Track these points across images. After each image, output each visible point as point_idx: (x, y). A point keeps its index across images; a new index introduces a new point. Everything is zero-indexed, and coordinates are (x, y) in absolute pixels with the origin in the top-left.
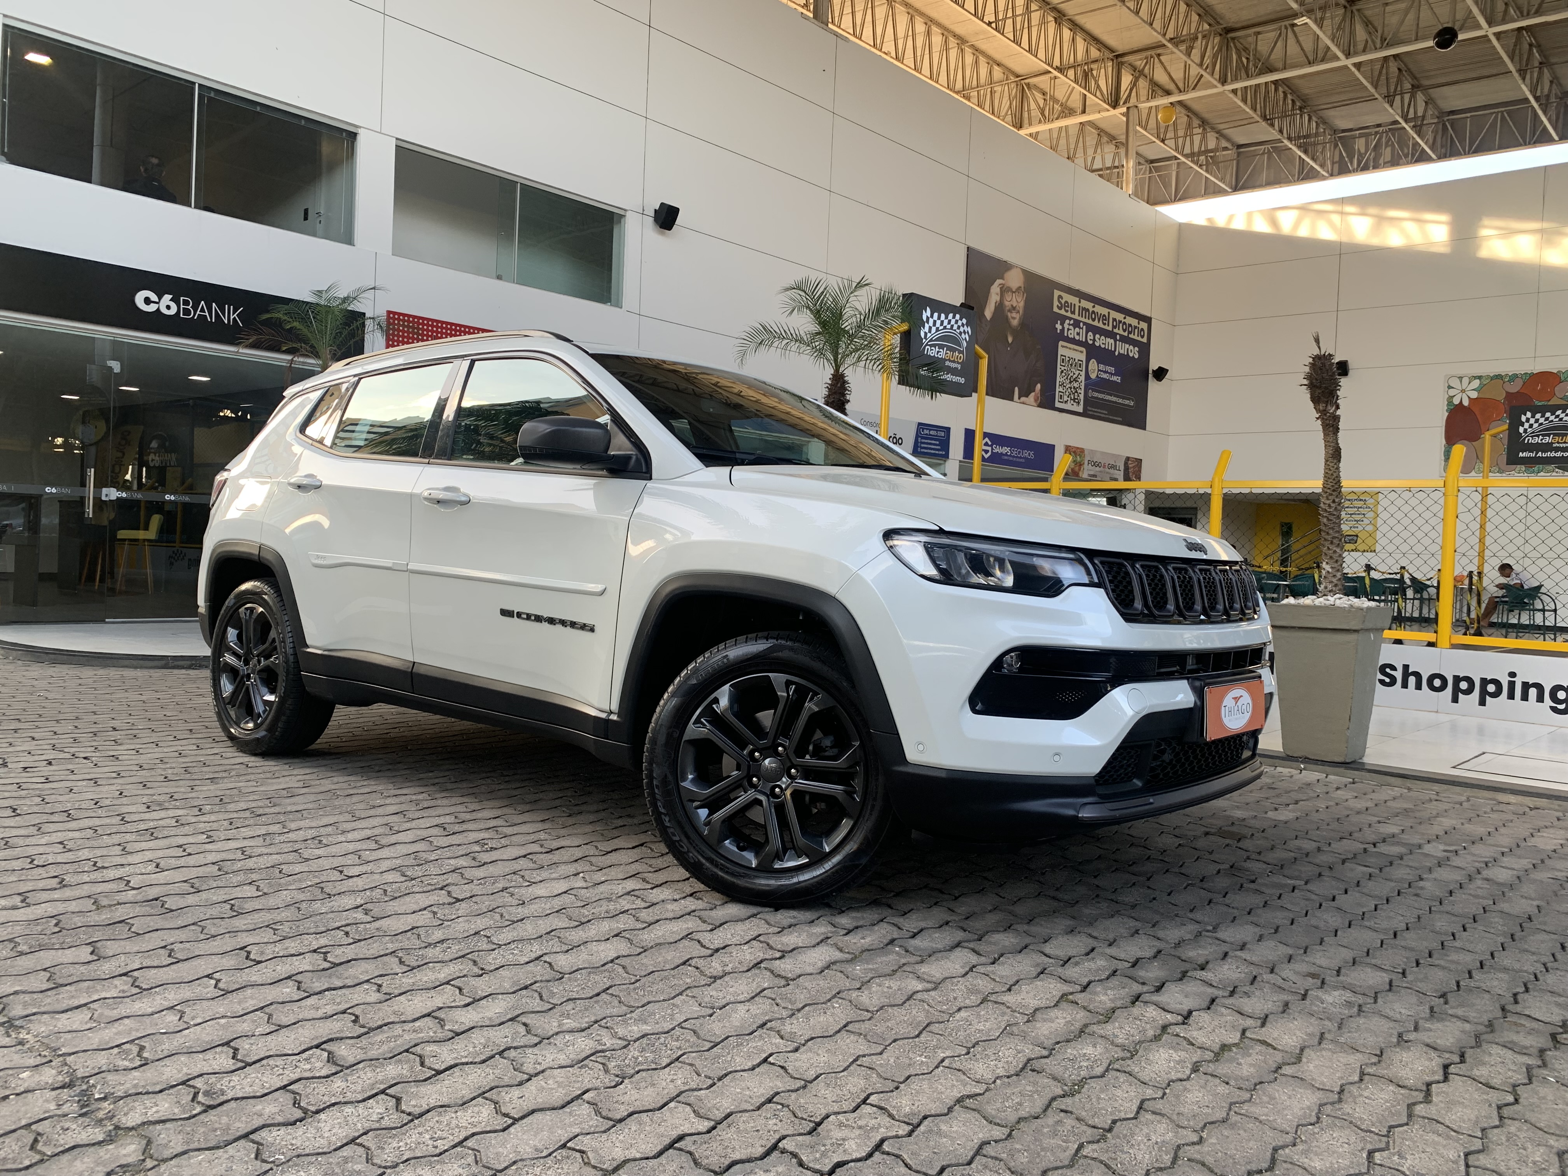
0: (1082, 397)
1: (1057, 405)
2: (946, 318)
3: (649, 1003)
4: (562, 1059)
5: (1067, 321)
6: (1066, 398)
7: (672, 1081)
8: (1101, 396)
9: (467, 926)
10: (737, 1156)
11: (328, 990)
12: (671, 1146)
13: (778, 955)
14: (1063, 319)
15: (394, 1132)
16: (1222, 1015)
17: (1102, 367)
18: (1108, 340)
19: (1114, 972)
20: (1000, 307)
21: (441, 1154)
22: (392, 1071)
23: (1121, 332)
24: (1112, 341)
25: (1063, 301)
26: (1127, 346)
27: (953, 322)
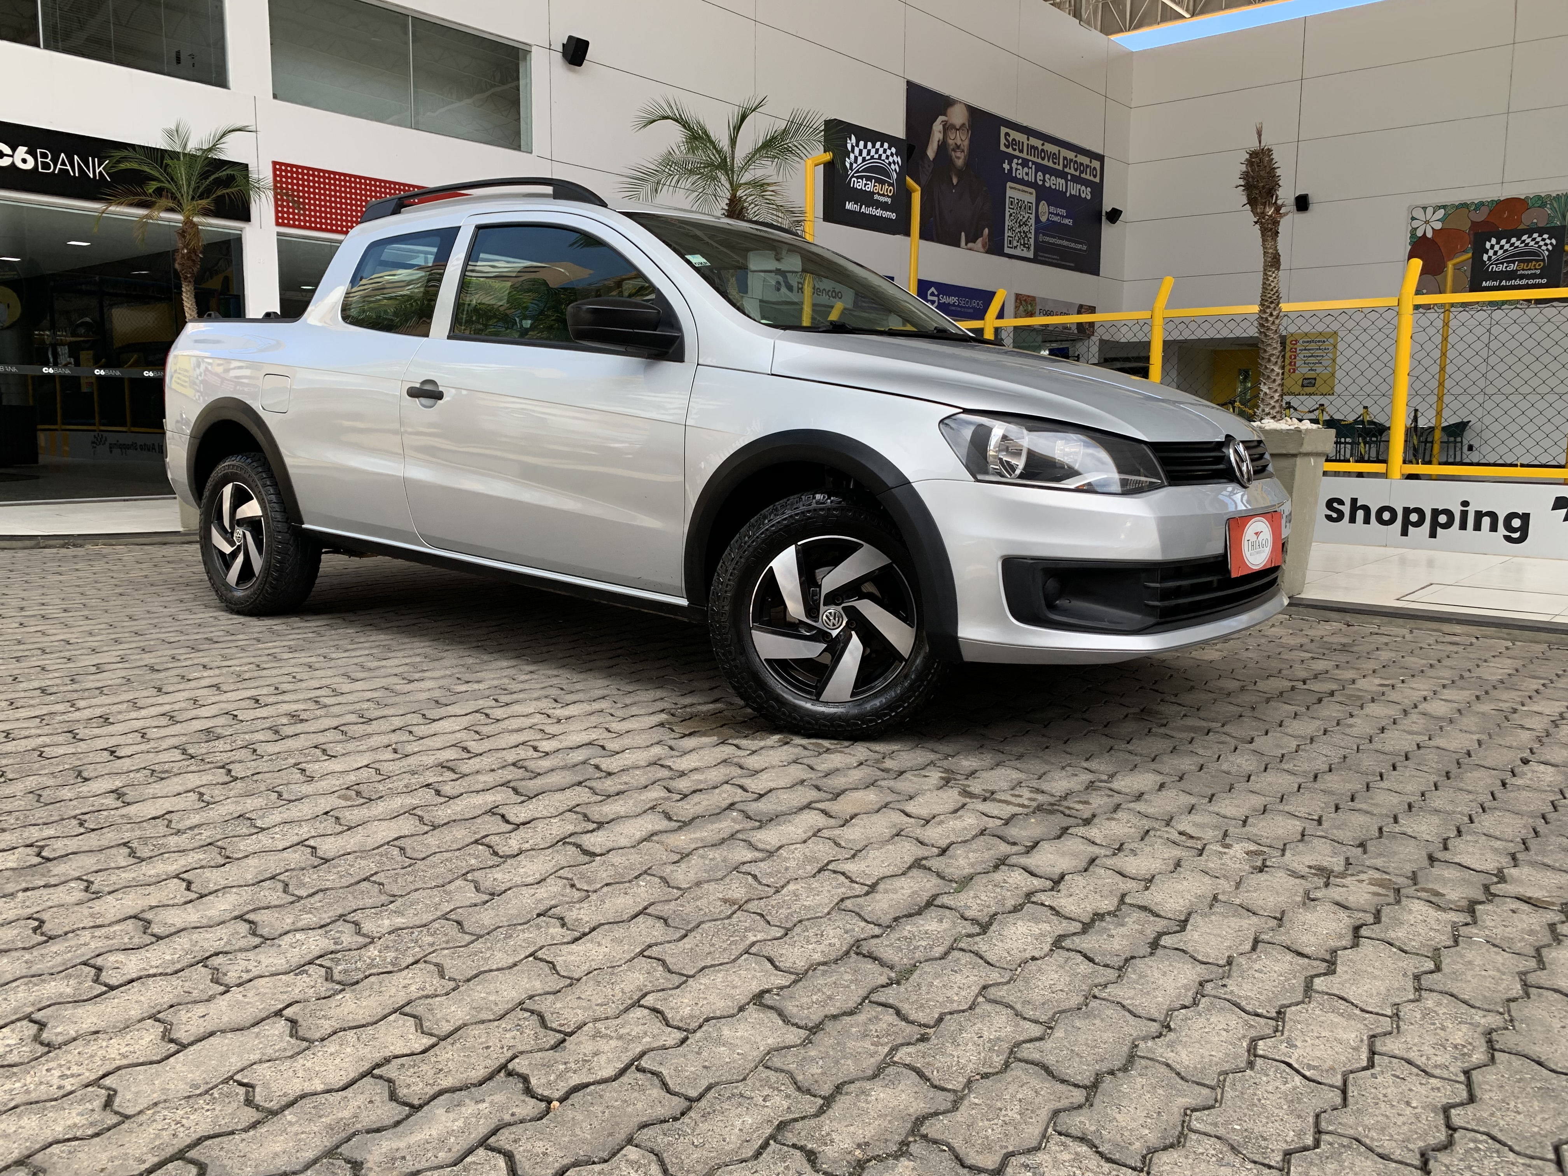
0: (1032, 241)
1: (1007, 250)
2: (874, 147)
5: (1015, 161)
6: (1015, 243)
7: (404, 987)
8: (1052, 240)
9: (232, 808)
10: (448, 1083)
11: (22, 890)
13: (592, 827)
14: (1011, 158)
15: (15, 1069)
16: (1100, 878)
17: (1052, 209)
18: (1059, 180)
19: (983, 832)
20: (943, 146)
21: (63, 1097)
22: (54, 988)
23: (1072, 171)
24: (1063, 181)
25: (1010, 139)
26: (1079, 186)
27: (881, 151)
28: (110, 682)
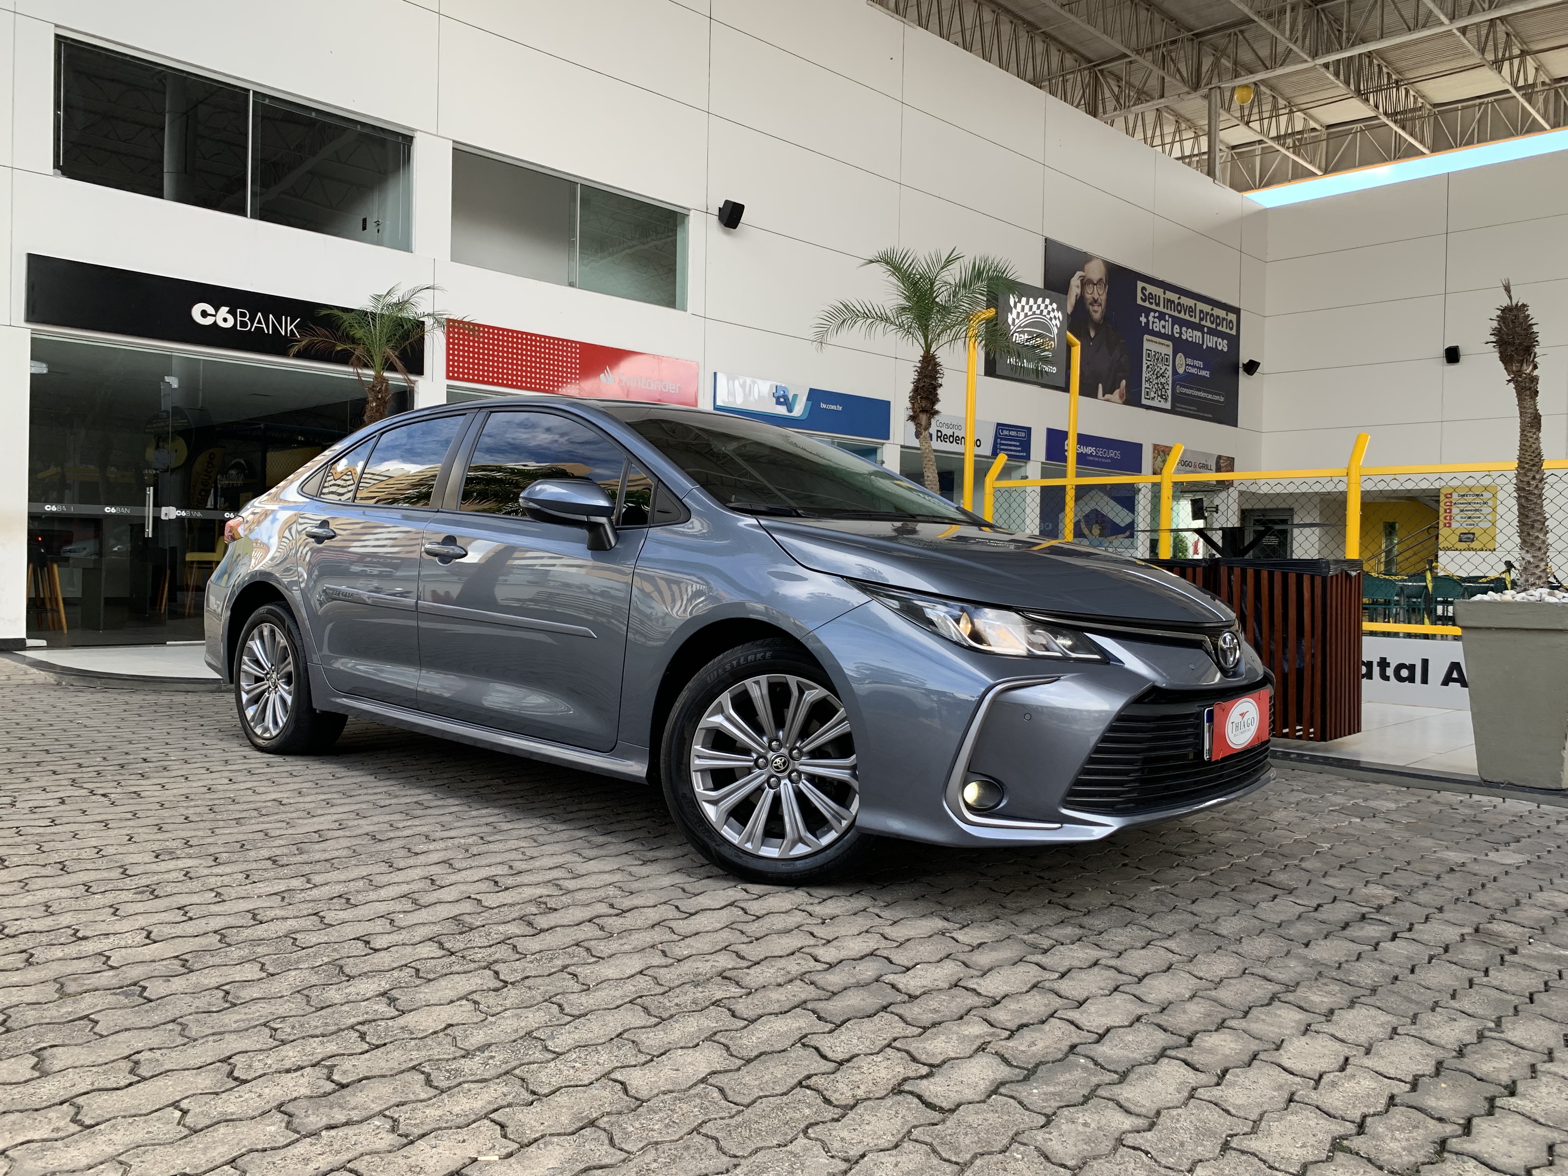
0: (1169, 392)
1: (1144, 402)
2: (1035, 302)
5: (1152, 314)
6: (1152, 395)
8: (1189, 391)
14: (1148, 311)
17: (1189, 361)
18: (1196, 333)
20: (1081, 300)
23: (1208, 324)
24: (1200, 334)
25: (1147, 293)
26: (1215, 339)
27: (1042, 307)
28: (337, 854)
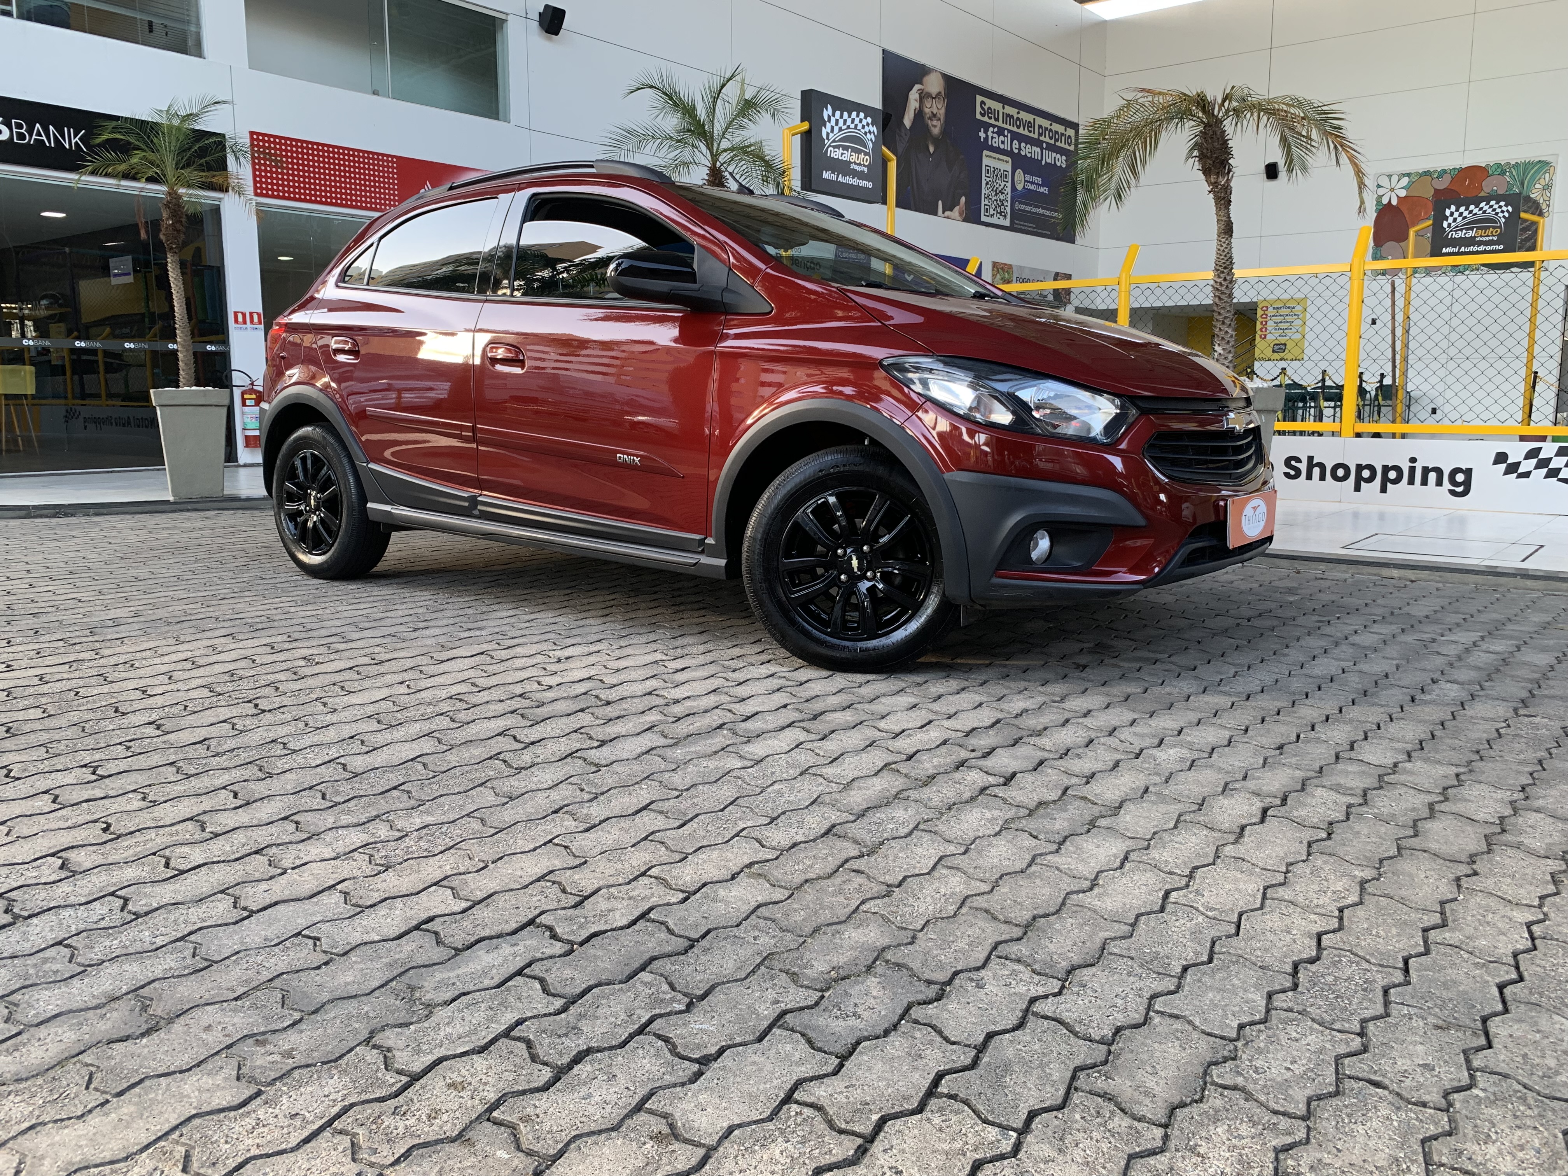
0: (1008, 209)
1: (984, 219)
2: (849, 116)
3: (441, 796)
4: (328, 853)
5: (991, 129)
6: (992, 211)
7: (440, 867)
8: (1028, 208)
9: (265, 734)
10: (487, 933)
11: (87, 801)
12: (417, 928)
13: (596, 744)
14: (987, 126)
15: (110, 931)
16: (1048, 775)
17: (1028, 178)
18: (1034, 148)
19: (945, 742)
20: (919, 114)
21: (157, 949)
22: (130, 873)
23: (1047, 140)
24: (1038, 150)
25: (986, 108)
26: (1054, 155)
27: (857, 121)
